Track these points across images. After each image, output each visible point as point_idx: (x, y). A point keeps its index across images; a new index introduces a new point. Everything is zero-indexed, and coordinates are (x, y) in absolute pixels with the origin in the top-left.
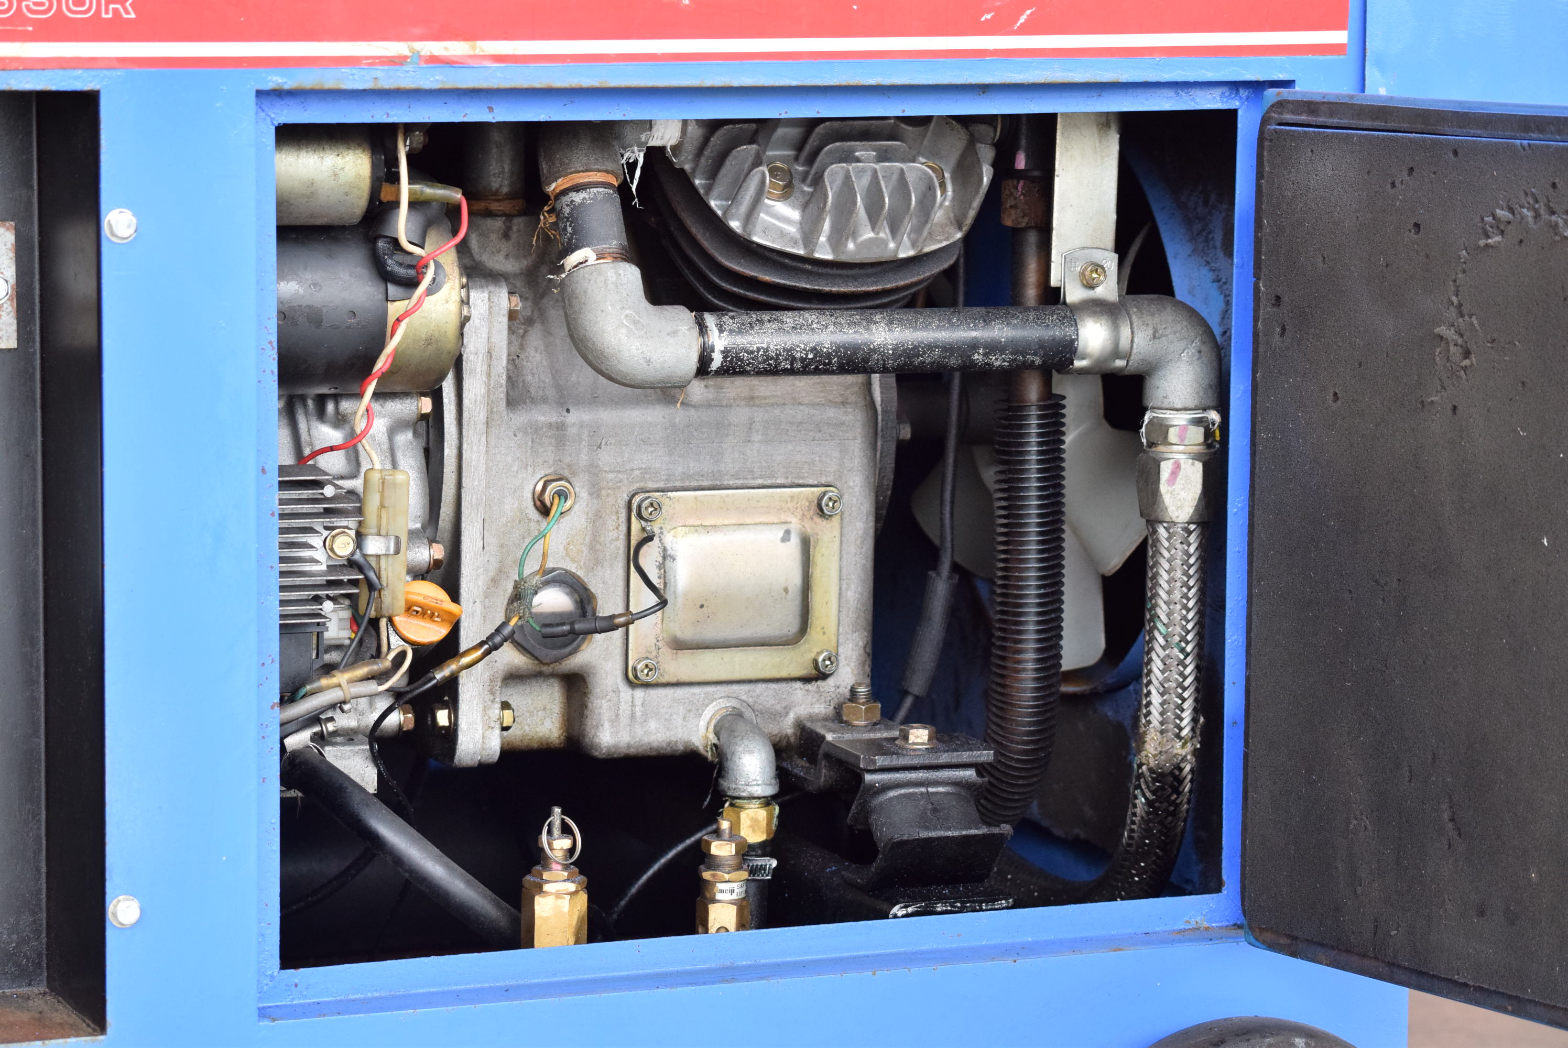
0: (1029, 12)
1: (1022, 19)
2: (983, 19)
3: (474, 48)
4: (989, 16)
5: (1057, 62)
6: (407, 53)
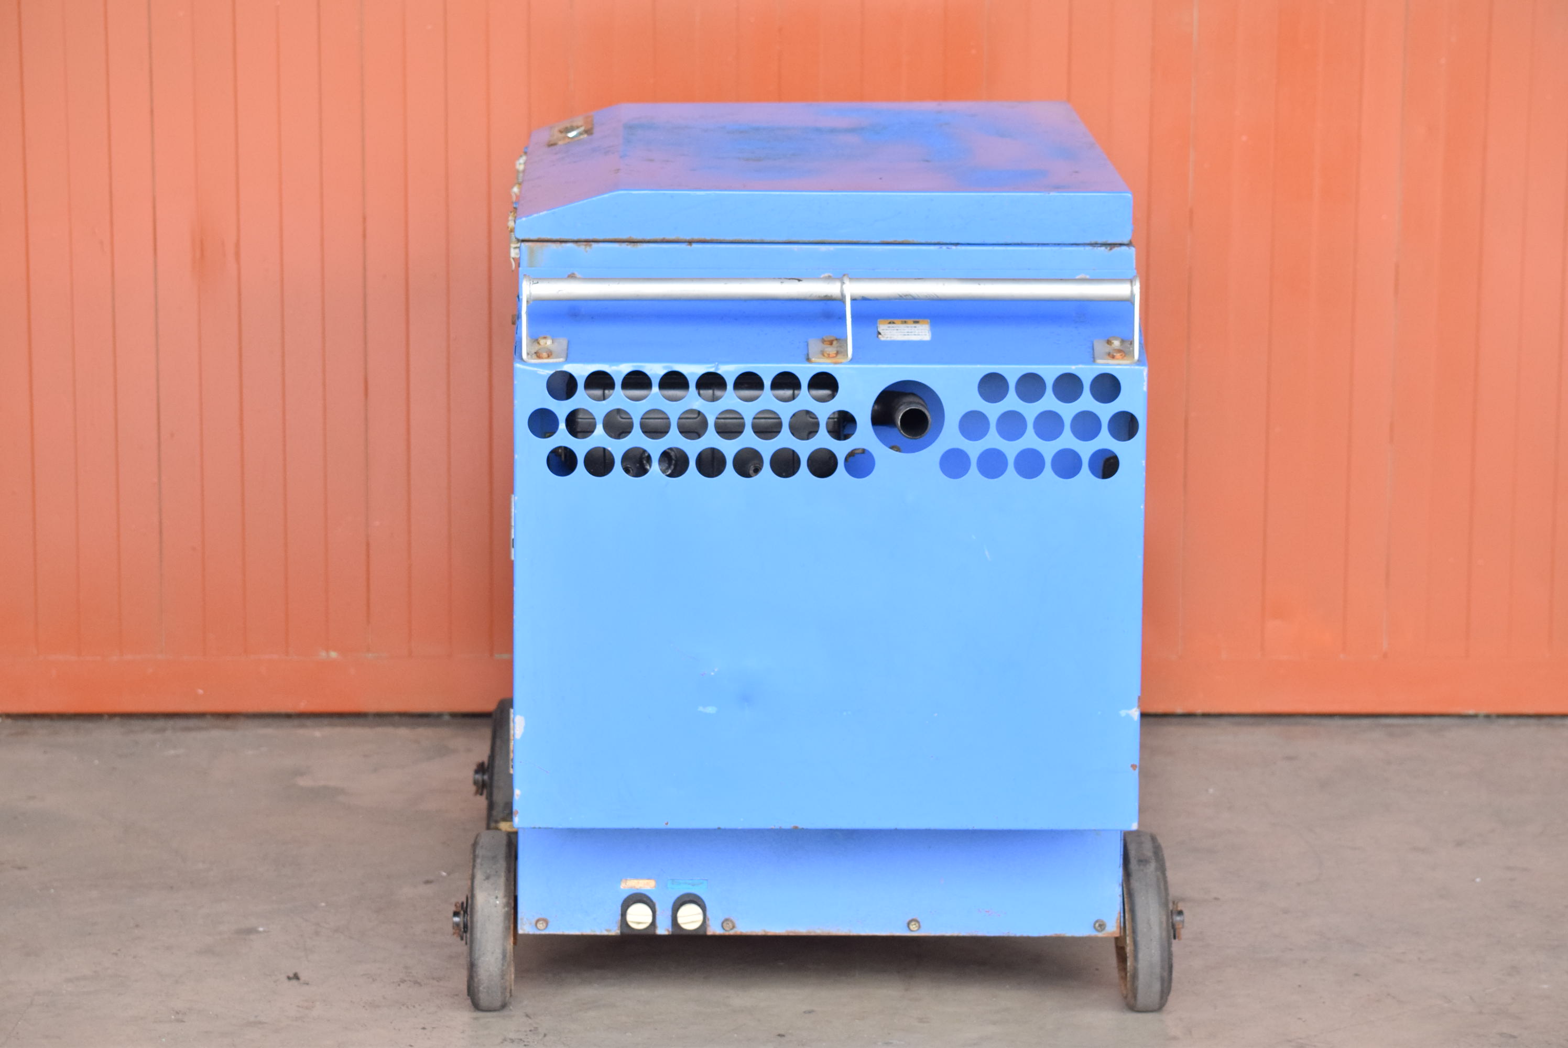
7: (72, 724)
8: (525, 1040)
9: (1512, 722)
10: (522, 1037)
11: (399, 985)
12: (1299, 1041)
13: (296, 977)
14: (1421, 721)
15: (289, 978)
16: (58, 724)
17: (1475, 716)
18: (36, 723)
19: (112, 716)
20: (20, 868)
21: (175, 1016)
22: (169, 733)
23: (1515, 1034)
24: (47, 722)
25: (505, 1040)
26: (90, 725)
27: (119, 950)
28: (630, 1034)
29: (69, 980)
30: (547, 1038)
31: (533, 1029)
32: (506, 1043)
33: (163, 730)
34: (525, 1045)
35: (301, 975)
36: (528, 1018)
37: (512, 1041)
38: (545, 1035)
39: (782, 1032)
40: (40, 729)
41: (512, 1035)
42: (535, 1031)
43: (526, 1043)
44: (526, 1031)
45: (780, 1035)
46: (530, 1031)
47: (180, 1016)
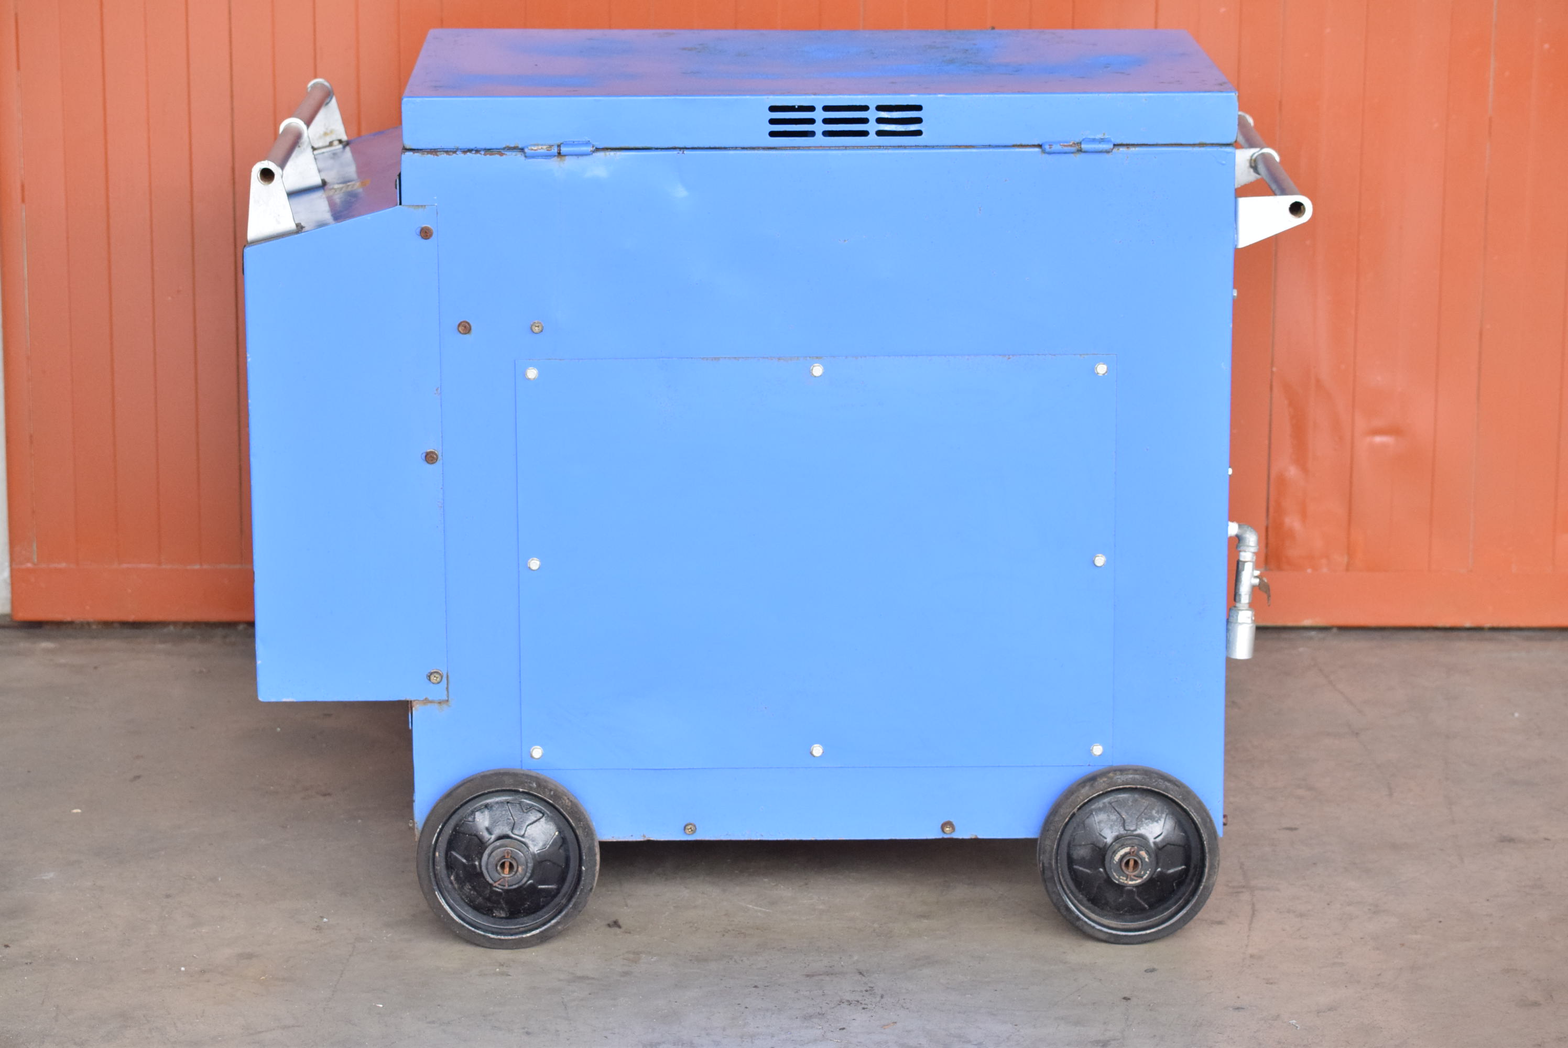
8: (863, 1002)
10: (860, 999)
11: (723, 935)
13: (616, 924)
15: (609, 925)
21: (499, 969)
25: (841, 1002)
30: (884, 1001)
31: (868, 989)
32: (842, 1005)
34: (864, 1009)
35: (621, 922)
36: (861, 976)
37: (850, 1003)
38: (882, 997)
39: (1127, 995)
41: (848, 996)
42: (870, 990)
43: (863, 1006)
44: (861, 991)
45: (1125, 998)
46: (867, 991)
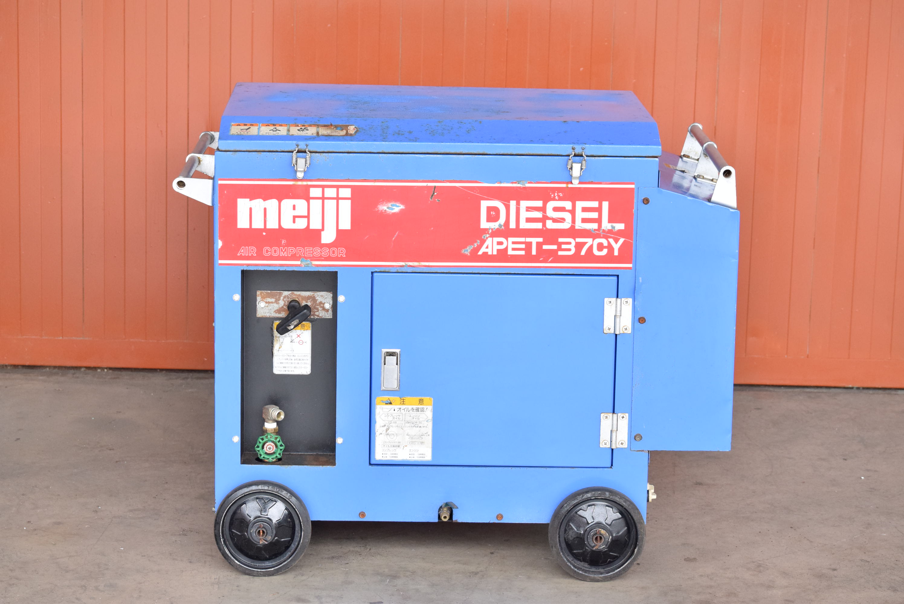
0: (552, 258)
1: (550, 260)
2: (540, 259)
3: (420, 264)
4: (542, 259)
5: (559, 269)
6: (405, 265)
7: (142, 373)
9: (871, 392)
12: (759, 562)
14: (824, 390)
16: (134, 374)
17: (852, 388)
18: (124, 373)
19: (162, 370)
20: (110, 450)
22: (189, 380)
23: (869, 560)
24: (129, 373)
26: (150, 375)
27: (157, 495)
28: (414, 550)
29: (131, 511)
33: (187, 378)
40: (125, 375)
47: (185, 533)
